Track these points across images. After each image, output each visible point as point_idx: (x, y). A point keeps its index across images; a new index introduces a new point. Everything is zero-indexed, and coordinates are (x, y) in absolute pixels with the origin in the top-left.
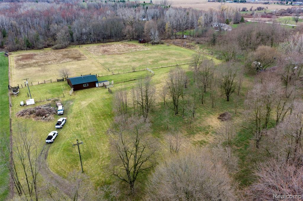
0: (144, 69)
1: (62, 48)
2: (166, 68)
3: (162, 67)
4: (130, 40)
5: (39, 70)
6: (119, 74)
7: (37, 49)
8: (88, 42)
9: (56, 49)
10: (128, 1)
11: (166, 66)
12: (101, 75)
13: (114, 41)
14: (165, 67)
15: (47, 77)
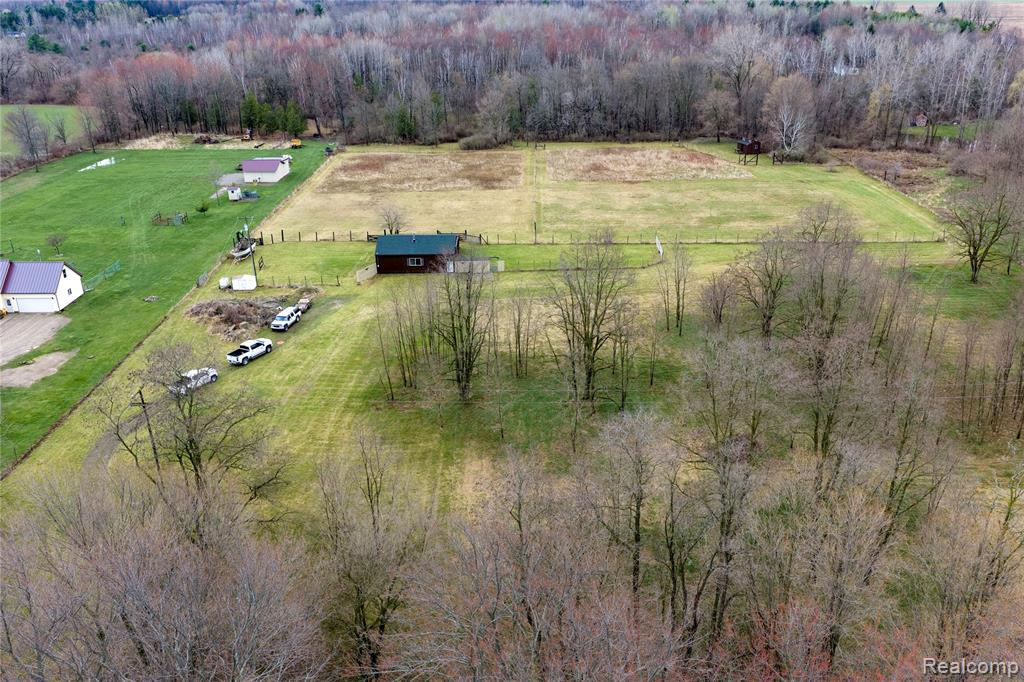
0: (644, 241)
1: (485, 147)
2: (728, 247)
3: (716, 243)
4: (719, 141)
5: (360, 204)
6: (553, 244)
7: (424, 144)
8: (574, 136)
9: (469, 147)
10: (847, 4)
11: (734, 241)
12: (495, 241)
13: (659, 140)
14: (729, 244)
15: (357, 225)
